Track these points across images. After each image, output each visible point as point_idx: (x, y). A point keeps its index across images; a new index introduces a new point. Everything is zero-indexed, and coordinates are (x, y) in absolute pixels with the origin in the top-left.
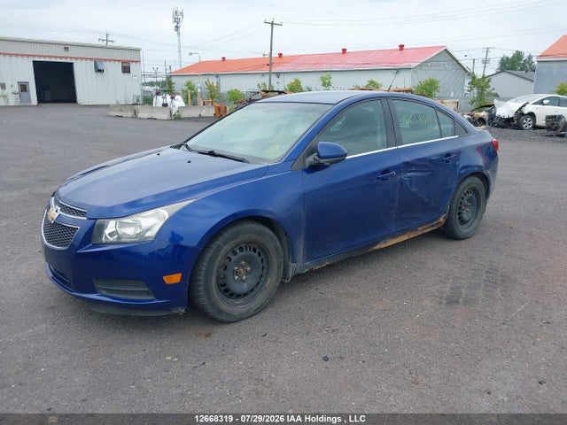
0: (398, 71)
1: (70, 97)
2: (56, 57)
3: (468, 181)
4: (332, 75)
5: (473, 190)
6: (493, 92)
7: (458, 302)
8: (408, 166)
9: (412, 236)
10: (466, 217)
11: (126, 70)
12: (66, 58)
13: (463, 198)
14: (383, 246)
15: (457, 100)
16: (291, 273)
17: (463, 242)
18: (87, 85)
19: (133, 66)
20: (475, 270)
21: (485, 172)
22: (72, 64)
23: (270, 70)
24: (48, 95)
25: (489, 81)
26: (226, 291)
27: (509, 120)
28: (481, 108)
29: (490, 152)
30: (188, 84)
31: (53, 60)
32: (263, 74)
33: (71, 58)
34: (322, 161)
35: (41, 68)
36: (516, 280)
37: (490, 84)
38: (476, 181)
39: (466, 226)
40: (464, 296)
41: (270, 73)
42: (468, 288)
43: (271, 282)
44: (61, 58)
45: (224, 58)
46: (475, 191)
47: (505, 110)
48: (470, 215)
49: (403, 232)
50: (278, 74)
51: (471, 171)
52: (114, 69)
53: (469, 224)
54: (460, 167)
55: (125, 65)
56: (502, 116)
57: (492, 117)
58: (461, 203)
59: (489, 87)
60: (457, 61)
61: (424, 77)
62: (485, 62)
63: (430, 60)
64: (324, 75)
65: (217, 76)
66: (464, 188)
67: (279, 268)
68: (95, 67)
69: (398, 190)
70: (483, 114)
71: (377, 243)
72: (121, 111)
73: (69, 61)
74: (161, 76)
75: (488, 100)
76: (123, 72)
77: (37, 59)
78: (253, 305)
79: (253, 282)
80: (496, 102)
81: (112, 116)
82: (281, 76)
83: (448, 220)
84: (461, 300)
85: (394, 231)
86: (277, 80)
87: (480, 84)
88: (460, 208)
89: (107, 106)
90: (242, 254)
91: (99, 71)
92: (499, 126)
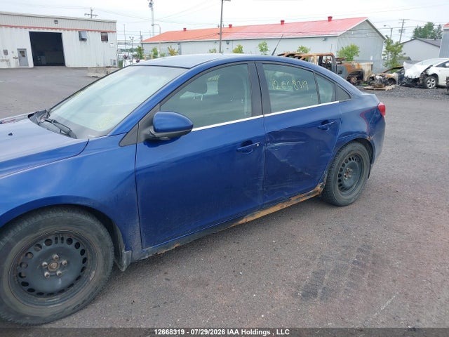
0: (326, 38)
1: (60, 62)
2: (48, 29)
3: (349, 148)
4: (267, 42)
5: (356, 156)
6: (404, 56)
7: (315, 294)
8: (275, 136)
9: (285, 206)
10: (346, 183)
11: (105, 39)
12: (56, 29)
13: (343, 165)
14: (249, 219)
15: (372, 63)
16: (125, 262)
17: (343, 209)
18: (73, 51)
19: (110, 36)
20: (347, 247)
21: (368, 138)
22: (61, 34)
23: (221, 38)
24: (43, 59)
25: (402, 47)
26: (31, 290)
27: (416, 80)
28: (393, 69)
29: (376, 117)
30: (154, 50)
31: (45, 31)
32: (216, 42)
33: (60, 29)
34: (157, 135)
35: (36, 38)
36: (388, 262)
37: (402, 49)
38: (358, 147)
39: (348, 192)
40: (325, 285)
41: (221, 41)
42: (333, 272)
43: (95, 275)
44: (52, 29)
45: (185, 29)
46: (358, 158)
47: (412, 71)
48: (352, 181)
49: (274, 203)
50: (228, 42)
51: (352, 137)
52: (94, 38)
53: (351, 190)
54: (339, 134)
55: (104, 34)
56: (410, 77)
57: (401, 77)
58: (341, 170)
59: (401, 51)
60: (376, 30)
61: (347, 44)
62: (401, 31)
63: (354, 29)
64: (261, 42)
65: (179, 43)
66: (344, 156)
67: (106, 259)
68: (80, 36)
69: (263, 162)
70: (394, 75)
71: (242, 217)
72: (97, 72)
73: (58, 31)
74: (135, 44)
75: (398, 64)
76: (102, 40)
77: (33, 30)
78: (72, 302)
79: (70, 277)
80: (405, 64)
81: (90, 77)
82: (230, 43)
83: (326, 189)
84: (320, 291)
85: (260, 204)
86: (226, 46)
87: (394, 49)
88: (340, 175)
89: (86, 68)
90: (48, 247)
91: (83, 39)
92: (407, 86)
